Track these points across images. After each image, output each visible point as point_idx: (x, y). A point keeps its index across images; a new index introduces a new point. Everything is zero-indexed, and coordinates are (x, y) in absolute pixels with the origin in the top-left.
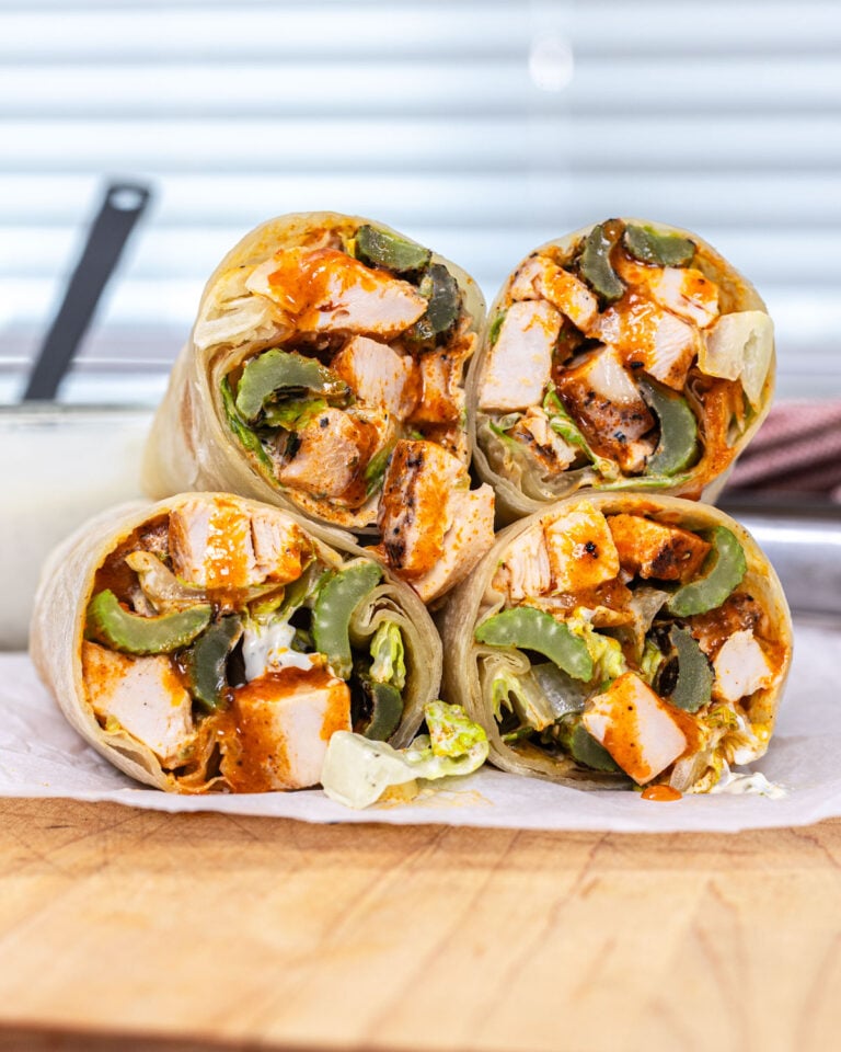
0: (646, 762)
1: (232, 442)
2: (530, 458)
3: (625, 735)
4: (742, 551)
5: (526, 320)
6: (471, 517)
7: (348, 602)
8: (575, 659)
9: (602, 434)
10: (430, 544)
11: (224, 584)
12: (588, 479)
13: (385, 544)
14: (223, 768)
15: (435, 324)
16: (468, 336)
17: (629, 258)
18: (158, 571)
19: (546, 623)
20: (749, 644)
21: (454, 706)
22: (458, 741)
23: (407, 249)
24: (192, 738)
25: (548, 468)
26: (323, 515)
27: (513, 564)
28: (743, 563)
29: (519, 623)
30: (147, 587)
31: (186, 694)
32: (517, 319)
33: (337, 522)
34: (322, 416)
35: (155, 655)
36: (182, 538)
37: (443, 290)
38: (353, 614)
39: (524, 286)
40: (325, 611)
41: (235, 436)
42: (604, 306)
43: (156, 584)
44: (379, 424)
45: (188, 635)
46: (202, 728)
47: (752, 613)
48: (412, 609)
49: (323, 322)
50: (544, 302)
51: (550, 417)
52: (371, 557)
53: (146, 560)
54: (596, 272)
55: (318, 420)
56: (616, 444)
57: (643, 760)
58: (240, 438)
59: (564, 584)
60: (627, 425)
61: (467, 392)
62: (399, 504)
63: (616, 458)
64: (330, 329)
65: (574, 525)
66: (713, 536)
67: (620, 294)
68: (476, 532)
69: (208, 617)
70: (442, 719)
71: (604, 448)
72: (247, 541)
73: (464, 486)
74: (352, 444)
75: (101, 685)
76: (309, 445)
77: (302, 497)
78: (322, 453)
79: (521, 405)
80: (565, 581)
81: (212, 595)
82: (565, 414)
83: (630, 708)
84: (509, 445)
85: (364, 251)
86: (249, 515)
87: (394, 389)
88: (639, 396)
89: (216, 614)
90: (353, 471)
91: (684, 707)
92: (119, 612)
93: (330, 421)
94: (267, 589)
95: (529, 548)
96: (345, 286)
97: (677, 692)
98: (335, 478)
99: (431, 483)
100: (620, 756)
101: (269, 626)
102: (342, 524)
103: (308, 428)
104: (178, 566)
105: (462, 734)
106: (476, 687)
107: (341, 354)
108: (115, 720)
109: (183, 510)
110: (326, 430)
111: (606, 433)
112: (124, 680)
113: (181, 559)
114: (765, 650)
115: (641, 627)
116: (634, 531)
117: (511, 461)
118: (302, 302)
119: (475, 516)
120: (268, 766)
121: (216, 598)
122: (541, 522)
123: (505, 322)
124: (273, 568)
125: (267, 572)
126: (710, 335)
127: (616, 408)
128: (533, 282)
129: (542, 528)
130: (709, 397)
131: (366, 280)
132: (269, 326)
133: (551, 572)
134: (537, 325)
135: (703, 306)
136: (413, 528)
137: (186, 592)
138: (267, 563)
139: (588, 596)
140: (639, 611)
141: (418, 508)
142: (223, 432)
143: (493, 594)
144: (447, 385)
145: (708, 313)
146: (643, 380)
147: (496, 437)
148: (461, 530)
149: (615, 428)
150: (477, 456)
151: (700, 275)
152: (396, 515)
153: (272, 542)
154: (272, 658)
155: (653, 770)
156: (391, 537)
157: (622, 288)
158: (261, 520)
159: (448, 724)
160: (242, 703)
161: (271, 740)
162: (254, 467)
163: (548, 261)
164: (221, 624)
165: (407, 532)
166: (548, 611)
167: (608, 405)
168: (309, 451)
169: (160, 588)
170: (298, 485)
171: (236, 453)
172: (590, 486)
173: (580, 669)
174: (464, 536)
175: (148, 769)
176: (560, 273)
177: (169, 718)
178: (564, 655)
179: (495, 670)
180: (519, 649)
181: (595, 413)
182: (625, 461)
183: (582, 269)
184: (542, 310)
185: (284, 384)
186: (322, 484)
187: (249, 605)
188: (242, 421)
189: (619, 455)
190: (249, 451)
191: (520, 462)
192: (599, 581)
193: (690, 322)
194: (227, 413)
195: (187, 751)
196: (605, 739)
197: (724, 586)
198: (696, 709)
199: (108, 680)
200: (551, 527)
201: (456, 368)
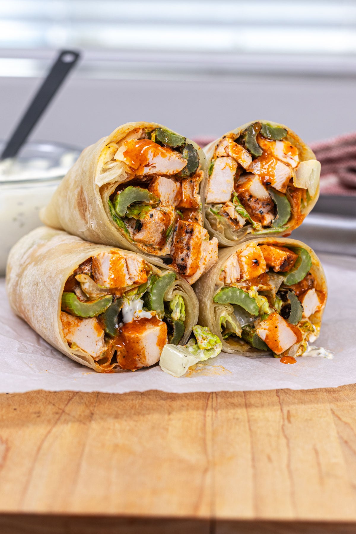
0: (281, 347)
1: (114, 225)
2: (228, 224)
3: (274, 337)
4: (310, 257)
5: (223, 165)
6: (210, 252)
7: (163, 289)
8: (252, 307)
9: (254, 211)
10: (196, 264)
11: (117, 286)
12: (250, 230)
13: (177, 264)
14: (118, 360)
15: (189, 170)
16: (200, 172)
17: (262, 138)
18: (90, 282)
19: (241, 293)
20: (313, 295)
21: (205, 327)
22: (209, 342)
23: (176, 137)
24: (106, 349)
25: (235, 227)
26: (149, 252)
27: (227, 270)
28: (310, 262)
29: (230, 294)
30: (86, 289)
31: (103, 332)
32: (219, 165)
33: (154, 254)
34: (150, 213)
35: (91, 318)
36: (99, 267)
37: (192, 155)
38: (165, 293)
39: (221, 151)
40: (155, 293)
41: (115, 223)
42: (254, 158)
43: (89, 287)
44: (171, 213)
45: (104, 309)
46: (110, 345)
47: (311, 280)
48: (187, 290)
49: (146, 171)
50: (230, 157)
51: (236, 207)
52: (171, 270)
53: (85, 278)
54: (251, 145)
55: (149, 215)
56: (260, 216)
57: (280, 346)
58: (117, 223)
59: (246, 277)
60: (264, 207)
61: (201, 196)
62: (182, 248)
63: (260, 221)
64: (149, 174)
65: (249, 252)
66: (299, 252)
67: (261, 154)
68: (211, 257)
69: (112, 300)
70: (201, 334)
71: (255, 217)
72: (125, 268)
73: (207, 239)
74: (162, 224)
75: (69, 330)
76: (146, 226)
77: (141, 245)
78: (151, 228)
79: (223, 201)
80: (247, 276)
81: (111, 291)
82: (241, 205)
83: (276, 327)
84: (219, 218)
85: (159, 139)
86: (125, 257)
87: (172, 196)
88: (269, 195)
89: (114, 298)
90: (163, 234)
91: (293, 323)
92: (77, 302)
93: (153, 215)
94: (133, 287)
95: (233, 263)
96: (154, 156)
97: (290, 317)
98: (156, 238)
99: (196, 240)
100: (270, 345)
101: (133, 301)
102: (157, 255)
103: (145, 218)
104: (96, 279)
105: (211, 340)
106: (213, 320)
107: (154, 184)
108: (75, 344)
109: (98, 257)
110: (152, 219)
111: (256, 211)
112: (78, 328)
113: (98, 276)
114: (318, 296)
115: (274, 291)
116: (270, 253)
117: (219, 224)
118: (138, 164)
119: (212, 251)
120: (137, 358)
121: (113, 292)
122: (237, 252)
123: (215, 166)
124: (136, 279)
125: (133, 280)
126: (296, 170)
127: (260, 201)
128: (225, 149)
129: (237, 255)
130: (295, 194)
131: (162, 153)
132: (125, 174)
133: (241, 271)
134: (227, 167)
135: (293, 158)
136: (190, 258)
137: (102, 290)
138: (134, 277)
139: (255, 281)
140: (274, 285)
141: (192, 250)
142: (110, 221)
143: (219, 282)
144: (193, 193)
145: (295, 161)
146: (270, 189)
147: (213, 214)
148: (206, 257)
149: (259, 208)
150: (206, 222)
151: (290, 144)
152: (182, 253)
153: (135, 268)
154: (136, 315)
155: (283, 349)
156: (180, 262)
157: (261, 151)
158: (130, 258)
159: (204, 336)
160: (126, 334)
161: (139, 349)
162: (123, 235)
163: (231, 140)
164: (116, 302)
165: (187, 260)
166: (241, 288)
167: (257, 200)
168: (146, 228)
169: (91, 289)
170: (140, 241)
171: (116, 230)
172: (250, 233)
173: (254, 311)
174: (207, 259)
175: (89, 363)
176: (236, 146)
177: (97, 342)
178: (247, 305)
179: (221, 313)
180: (231, 304)
181: (252, 204)
182: (264, 222)
183: (246, 144)
184: (229, 161)
185: (134, 201)
186: (151, 241)
187: (125, 293)
188: (118, 216)
189: (261, 220)
190: (120, 228)
191: (224, 225)
192: (259, 274)
193: (288, 165)
194: (111, 214)
195: (104, 354)
196: (266, 339)
197: (304, 272)
198: (297, 323)
199: (71, 328)
200: (241, 254)
201: (196, 186)
